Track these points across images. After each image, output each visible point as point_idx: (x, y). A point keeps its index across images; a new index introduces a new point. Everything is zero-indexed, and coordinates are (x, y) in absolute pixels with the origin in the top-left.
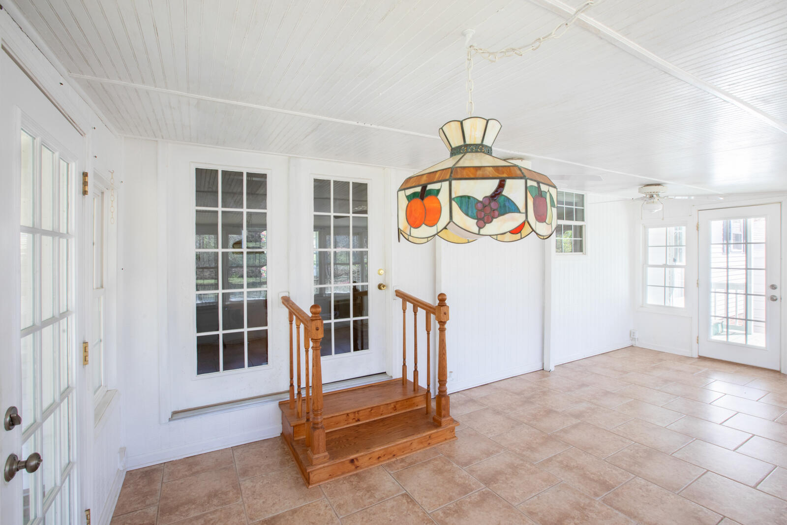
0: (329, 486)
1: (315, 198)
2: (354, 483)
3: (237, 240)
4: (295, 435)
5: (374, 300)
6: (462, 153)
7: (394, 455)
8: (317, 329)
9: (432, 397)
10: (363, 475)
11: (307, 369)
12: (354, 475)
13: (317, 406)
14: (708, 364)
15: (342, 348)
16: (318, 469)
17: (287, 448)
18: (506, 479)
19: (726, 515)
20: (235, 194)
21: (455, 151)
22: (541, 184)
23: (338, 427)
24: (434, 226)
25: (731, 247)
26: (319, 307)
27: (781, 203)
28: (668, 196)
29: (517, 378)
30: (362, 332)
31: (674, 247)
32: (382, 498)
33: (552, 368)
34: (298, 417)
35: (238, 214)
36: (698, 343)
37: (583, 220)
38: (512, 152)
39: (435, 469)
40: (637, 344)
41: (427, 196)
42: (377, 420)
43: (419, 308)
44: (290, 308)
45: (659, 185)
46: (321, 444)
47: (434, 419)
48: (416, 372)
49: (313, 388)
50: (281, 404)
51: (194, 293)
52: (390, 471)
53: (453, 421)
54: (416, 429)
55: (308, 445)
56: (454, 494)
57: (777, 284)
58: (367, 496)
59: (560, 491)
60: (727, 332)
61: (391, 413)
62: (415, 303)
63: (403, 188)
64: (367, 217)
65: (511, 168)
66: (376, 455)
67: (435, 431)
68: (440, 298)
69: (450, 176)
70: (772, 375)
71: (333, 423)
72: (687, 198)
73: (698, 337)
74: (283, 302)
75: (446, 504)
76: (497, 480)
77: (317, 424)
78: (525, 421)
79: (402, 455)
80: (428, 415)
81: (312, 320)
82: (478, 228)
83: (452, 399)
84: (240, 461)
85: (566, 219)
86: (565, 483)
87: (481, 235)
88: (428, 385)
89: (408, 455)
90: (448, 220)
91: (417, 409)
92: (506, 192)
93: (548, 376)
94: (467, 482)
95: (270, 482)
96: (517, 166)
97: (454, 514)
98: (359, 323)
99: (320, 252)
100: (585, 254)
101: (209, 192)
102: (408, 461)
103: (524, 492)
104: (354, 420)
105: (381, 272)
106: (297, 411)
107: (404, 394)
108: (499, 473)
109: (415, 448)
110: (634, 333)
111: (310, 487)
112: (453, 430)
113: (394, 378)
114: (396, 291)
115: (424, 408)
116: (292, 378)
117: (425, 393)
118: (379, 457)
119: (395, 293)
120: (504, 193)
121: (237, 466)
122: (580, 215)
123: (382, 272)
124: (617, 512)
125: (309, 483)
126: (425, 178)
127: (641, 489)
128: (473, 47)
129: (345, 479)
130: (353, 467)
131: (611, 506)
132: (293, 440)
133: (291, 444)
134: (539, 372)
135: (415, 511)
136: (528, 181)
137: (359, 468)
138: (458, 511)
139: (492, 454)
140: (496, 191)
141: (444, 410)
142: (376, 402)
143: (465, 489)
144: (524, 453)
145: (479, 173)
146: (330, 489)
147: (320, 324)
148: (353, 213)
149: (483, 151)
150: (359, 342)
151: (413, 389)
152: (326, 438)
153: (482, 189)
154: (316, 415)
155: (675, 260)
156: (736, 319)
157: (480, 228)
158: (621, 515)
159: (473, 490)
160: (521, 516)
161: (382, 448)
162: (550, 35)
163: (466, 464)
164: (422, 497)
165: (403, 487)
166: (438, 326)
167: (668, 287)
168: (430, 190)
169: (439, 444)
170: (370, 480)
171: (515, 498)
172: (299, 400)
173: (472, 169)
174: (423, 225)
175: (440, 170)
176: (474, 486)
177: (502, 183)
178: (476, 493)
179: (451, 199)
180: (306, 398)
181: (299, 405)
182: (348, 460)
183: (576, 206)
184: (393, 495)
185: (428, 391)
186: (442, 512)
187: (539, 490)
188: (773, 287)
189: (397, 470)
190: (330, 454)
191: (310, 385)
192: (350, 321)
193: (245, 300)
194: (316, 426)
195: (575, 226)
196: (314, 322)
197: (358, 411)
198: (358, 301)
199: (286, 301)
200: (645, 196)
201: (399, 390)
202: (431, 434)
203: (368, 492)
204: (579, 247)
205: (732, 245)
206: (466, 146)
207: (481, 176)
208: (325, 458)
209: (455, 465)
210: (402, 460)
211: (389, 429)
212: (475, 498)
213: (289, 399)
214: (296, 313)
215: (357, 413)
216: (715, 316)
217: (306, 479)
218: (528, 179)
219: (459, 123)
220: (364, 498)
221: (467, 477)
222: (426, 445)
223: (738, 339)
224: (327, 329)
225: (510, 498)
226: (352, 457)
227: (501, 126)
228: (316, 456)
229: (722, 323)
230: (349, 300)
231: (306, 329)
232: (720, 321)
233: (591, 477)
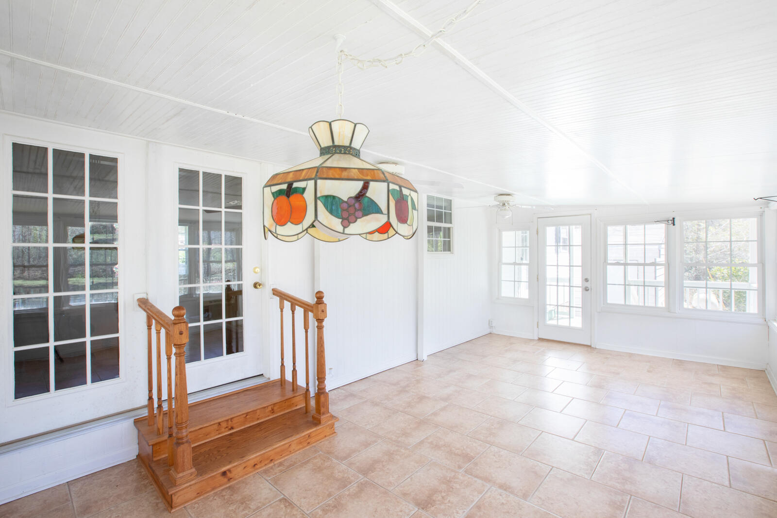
0: (196, 505)
1: (180, 190)
2: (226, 497)
3: (77, 234)
4: (154, 455)
5: (249, 301)
6: (331, 154)
7: (272, 460)
8: (181, 333)
9: (311, 396)
10: (237, 486)
11: (169, 378)
12: (226, 488)
13: (182, 419)
14: (545, 344)
15: (213, 351)
16: (183, 489)
17: (144, 471)
18: (383, 466)
19: (554, 466)
20: (75, 178)
21: (324, 151)
22: (403, 188)
23: (208, 438)
24: (300, 224)
25: (561, 249)
26: (183, 309)
27: (590, 214)
28: (515, 205)
29: (395, 370)
30: (237, 333)
31: (521, 248)
32: (258, 508)
33: (425, 358)
34: (159, 433)
35: (76, 202)
36: (538, 327)
37: (451, 223)
38: (387, 157)
39: (314, 467)
40: (495, 331)
41: (293, 193)
42: (253, 425)
43: (296, 306)
44: (148, 311)
45: (509, 195)
46: (186, 460)
47: (313, 417)
48: (294, 371)
49: (176, 399)
50: (136, 422)
51: (10, 297)
52: (267, 478)
53: (333, 417)
54: (296, 429)
55: (171, 463)
56: (333, 490)
57: (589, 278)
58: (241, 508)
59: (430, 469)
60: (557, 317)
61: (268, 416)
62: (293, 301)
63: (269, 185)
64: (241, 213)
65: (375, 171)
66: (252, 463)
67: (315, 429)
68: (318, 295)
69: (316, 175)
70: (586, 349)
71: (200, 436)
72: (530, 207)
73: (538, 323)
74: (139, 305)
75: (325, 502)
76: (375, 469)
77: (182, 438)
78: (401, 409)
79: (280, 458)
80: (308, 414)
81: (175, 324)
82: (342, 228)
83: (331, 396)
84: (79, 497)
85: (436, 222)
86: (434, 461)
87: (345, 234)
88: (307, 384)
89: (286, 458)
90: (313, 218)
91: (295, 410)
92: (369, 194)
93: (420, 366)
94: (346, 475)
95: (120, 515)
96: (381, 170)
97: (333, 510)
98: (234, 324)
99: (190, 249)
100: (453, 253)
101: (35, 173)
102: (286, 464)
103: (399, 476)
104: (227, 429)
105: (256, 270)
106: (157, 426)
107: (283, 395)
108: (376, 462)
109: (294, 450)
110: (492, 322)
111: (173, 511)
112: (332, 426)
113: (271, 379)
114: (273, 290)
115: (304, 407)
116: (150, 390)
117: (304, 392)
118: (255, 465)
119: (272, 292)
120: (368, 194)
121: (74, 504)
122: (448, 218)
123: (258, 270)
124: (476, 479)
125: (172, 507)
126: (291, 175)
127: (494, 456)
128: (344, 52)
129: (216, 494)
130: (226, 480)
131: (471, 475)
132: (153, 461)
133: (150, 466)
134: (413, 362)
135: (293, 515)
136: (390, 184)
137: (231, 480)
138: (337, 505)
139: (370, 444)
140: (361, 192)
141: (324, 407)
142: (252, 406)
143: (344, 483)
144: (399, 439)
145: (345, 174)
146: (197, 508)
147: (185, 328)
148: (226, 208)
149: (351, 153)
150: (234, 344)
151: (291, 388)
152: (193, 453)
153: (347, 190)
154: (181, 429)
155: (522, 259)
156: (564, 306)
157: (345, 227)
158: (479, 481)
159: (352, 482)
160: (396, 499)
161: (258, 454)
162: (411, 52)
163: (345, 458)
164: (301, 498)
165: (281, 492)
166: (316, 324)
167: (516, 281)
168: (296, 188)
169: (318, 442)
170: (245, 490)
171: (391, 483)
172: (160, 415)
173: (338, 169)
174: (289, 223)
175: (306, 169)
176: (352, 478)
177: (366, 184)
178: (355, 485)
179: (316, 198)
180: (168, 412)
181: (159, 420)
182: (219, 473)
183: (445, 209)
184: (270, 502)
185: (308, 390)
186: (321, 510)
187: (412, 472)
188: (587, 280)
189: (274, 475)
190: (197, 470)
191: (173, 396)
192: (222, 323)
193: (88, 303)
194: (180, 441)
195: (445, 228)
196: (177, 326)
197: (231, 419)
198: (233, 301)
199: (144, 303)
200: (499, 204)
201: (278, 391)
202: (310, 433)
203: (242, 503)
204: (447, 247)
205: (561, 247)
206: (335, 146)
207: (346, 177)
208: (191, 475)
209: (334, 461)
210: (281, 464)
211: (266, 433)
212: (354, 490)
213: (147, 415)
214: (155, 317)
215: (230, 420)
216: (550, 305)
217: (168, 503)
218: (390, 182)
219: (328, 124)
220: (237, 511)
221: (346, 471)
222: (305, 445)
223: (564, 322)
224: (195, 333)
225: (386, 484)
226: (224, 469)
227: (369, 131)
228: (181, 475)
229: (554, 310)
230: (221, 300)
231: (167, 334)
232: (553, 309)
233: (456, 452)
